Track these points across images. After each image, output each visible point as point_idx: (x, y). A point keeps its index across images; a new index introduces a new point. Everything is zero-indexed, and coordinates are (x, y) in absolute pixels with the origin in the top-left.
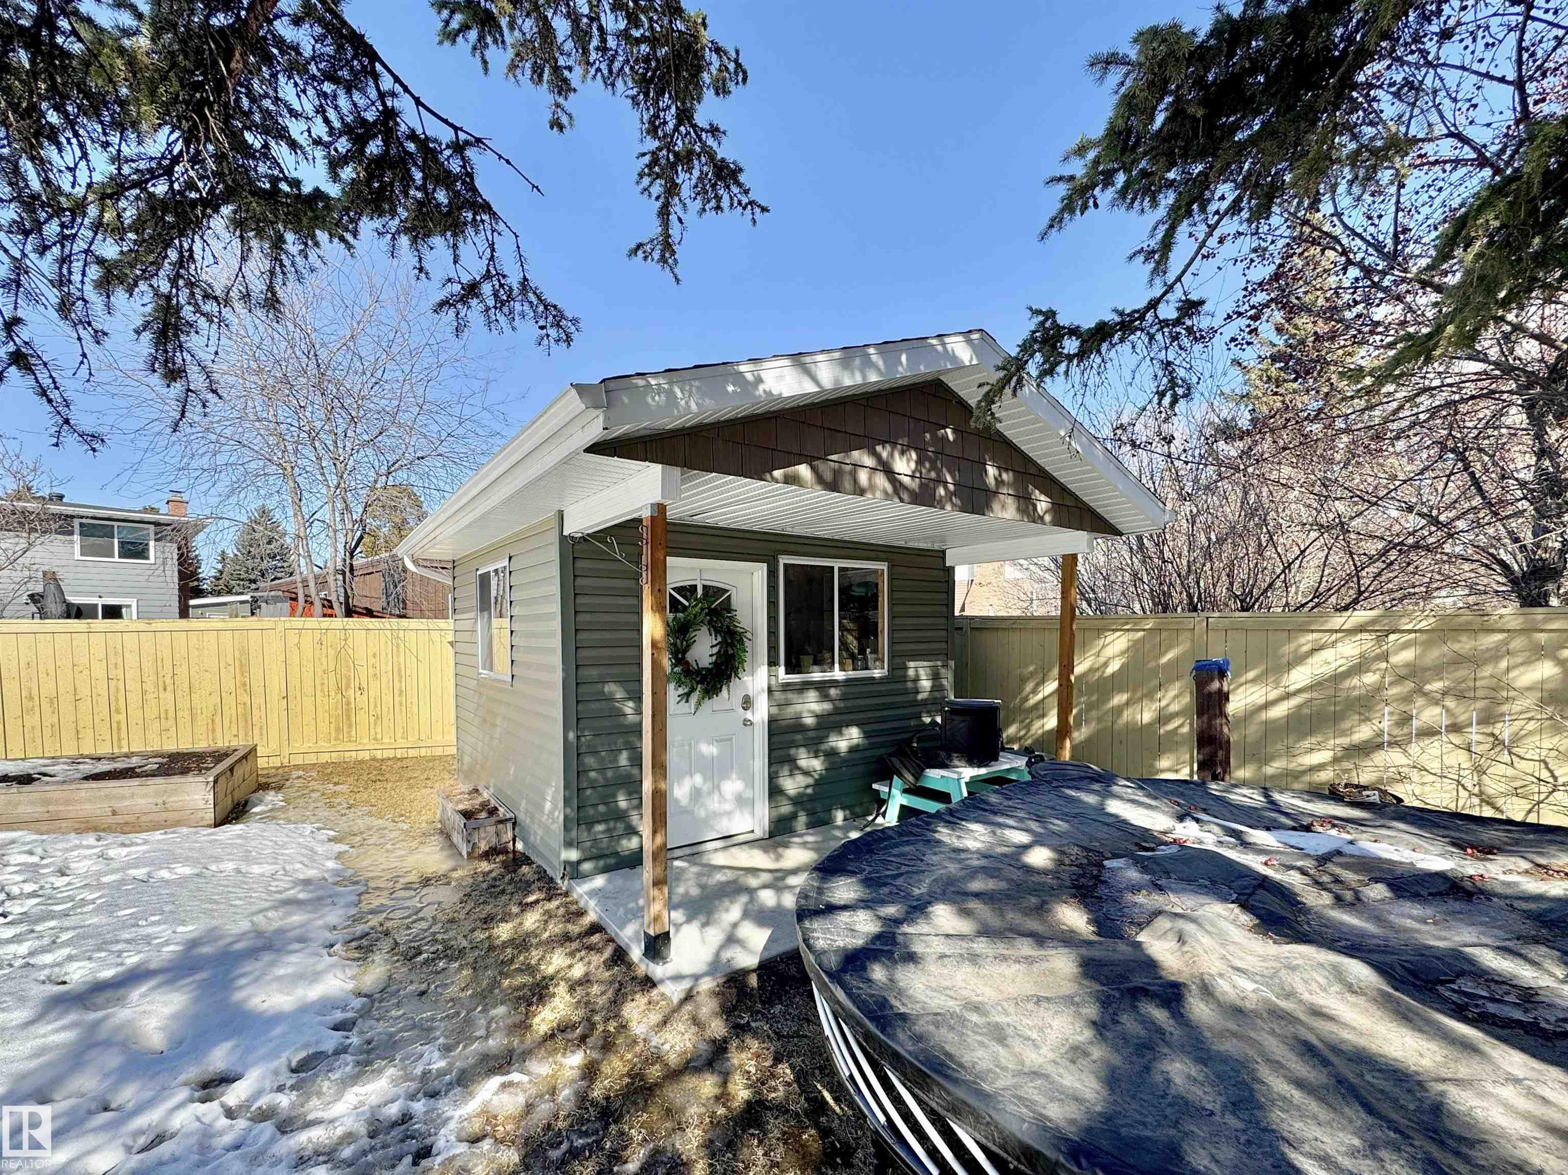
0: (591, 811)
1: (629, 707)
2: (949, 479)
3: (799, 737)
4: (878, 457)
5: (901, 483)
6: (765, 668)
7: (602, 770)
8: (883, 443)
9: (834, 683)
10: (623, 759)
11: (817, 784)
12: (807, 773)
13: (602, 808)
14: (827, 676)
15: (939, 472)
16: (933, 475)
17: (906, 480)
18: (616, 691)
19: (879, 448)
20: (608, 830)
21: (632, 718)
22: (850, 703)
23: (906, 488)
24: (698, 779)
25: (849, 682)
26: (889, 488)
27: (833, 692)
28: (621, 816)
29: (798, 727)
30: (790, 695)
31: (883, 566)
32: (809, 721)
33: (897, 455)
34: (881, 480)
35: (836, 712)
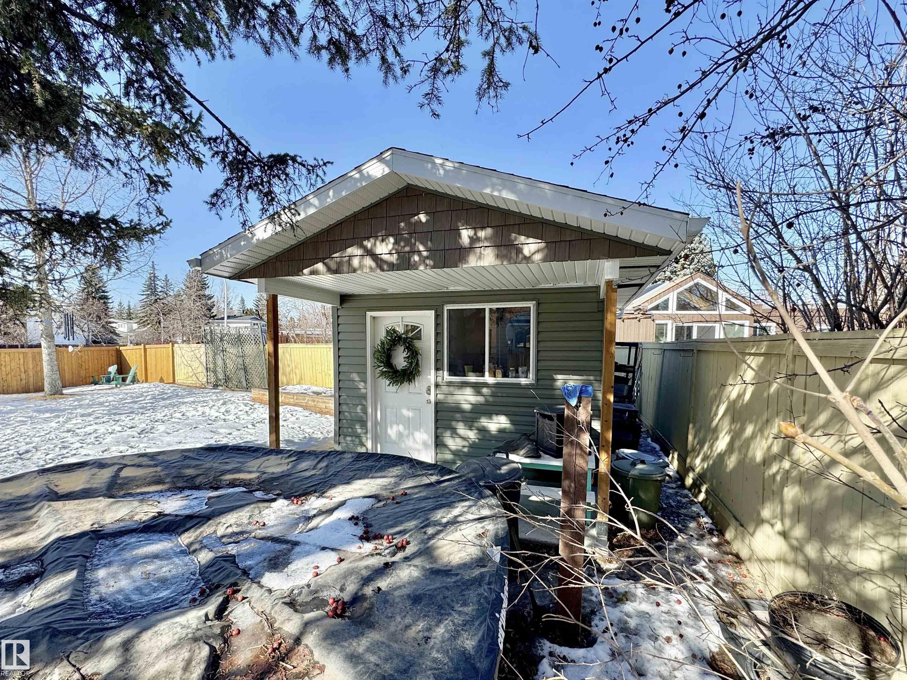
0: (345, 430)
1: (361, 385)
2: (421, 248)
3: (458, 416)
4: (365, 248)
5: (381, 259)
6: (433, 371)
7: (350, 412)
8: (368, 238)
9: (486, 385)
10: (359, 409)
11: (471, 446)
12: (464, 439)
13: (350, 430)
14: (480, 379)
15: (413, 245)
16: (407, 249)
17: (386, 257)
18: (355, 377)
19: (365, 243)
20: (352, 441)
21: (363, 391)
22: (498, 399)
23: (386, 262)
24: (401, 428)
25: (498, 385)
26: (373, 264)
27: (485, 390)
28: (358, 436)
29: (457, 409)
30: (452, 389)
31: (531, 305)
32: (467, 407)
33: (378, 243)
34: (369, 262)
35: (487, 403)
